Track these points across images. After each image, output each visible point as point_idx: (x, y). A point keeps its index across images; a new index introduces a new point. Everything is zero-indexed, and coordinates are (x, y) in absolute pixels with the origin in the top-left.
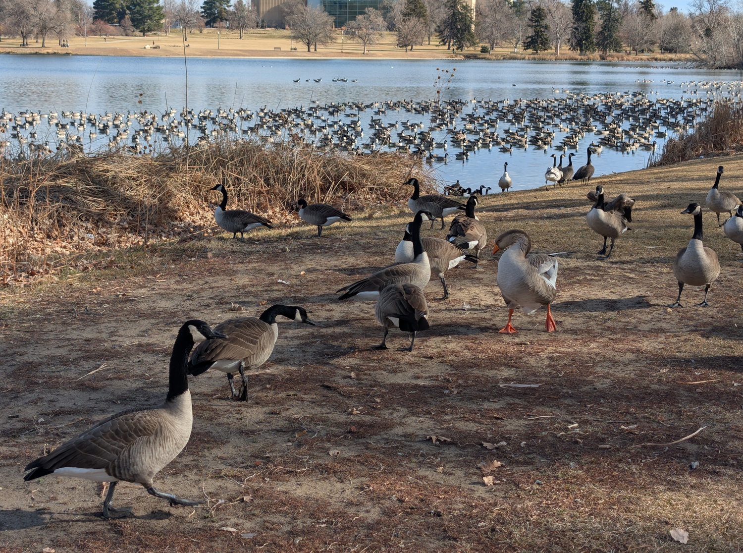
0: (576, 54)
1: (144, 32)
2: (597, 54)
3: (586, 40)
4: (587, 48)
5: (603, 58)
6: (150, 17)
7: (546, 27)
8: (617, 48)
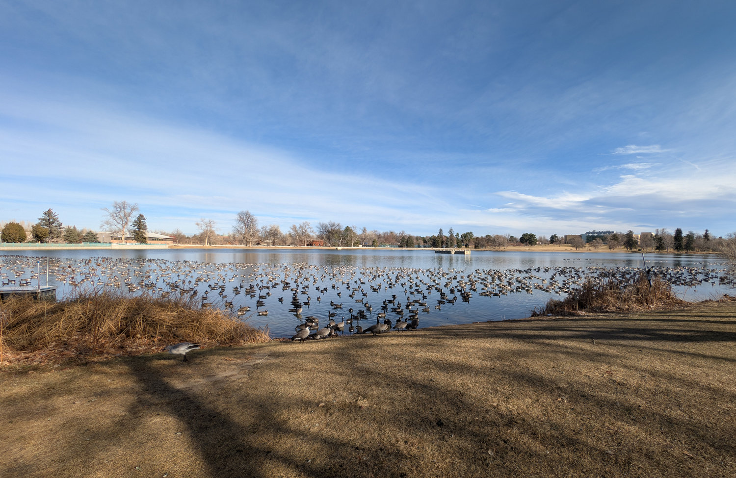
0: (676, 252)
1: (532, 245)
2: (684, 252)
3: (680, 247)
4: (680, 250)
5: (686, 253)
6: (533, 241)
7: (663, 243)
8: (693, 249)
